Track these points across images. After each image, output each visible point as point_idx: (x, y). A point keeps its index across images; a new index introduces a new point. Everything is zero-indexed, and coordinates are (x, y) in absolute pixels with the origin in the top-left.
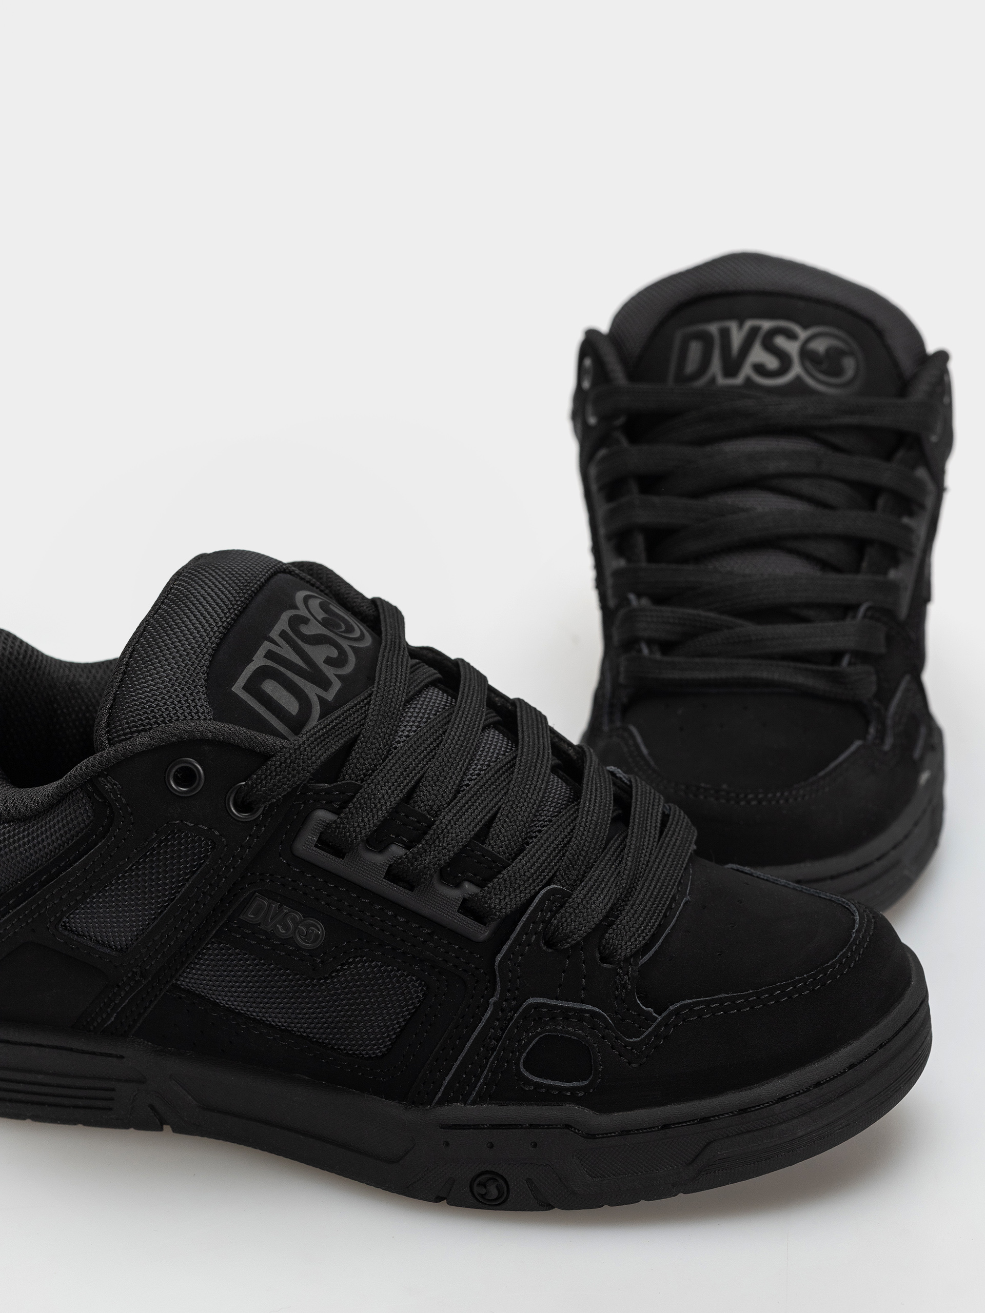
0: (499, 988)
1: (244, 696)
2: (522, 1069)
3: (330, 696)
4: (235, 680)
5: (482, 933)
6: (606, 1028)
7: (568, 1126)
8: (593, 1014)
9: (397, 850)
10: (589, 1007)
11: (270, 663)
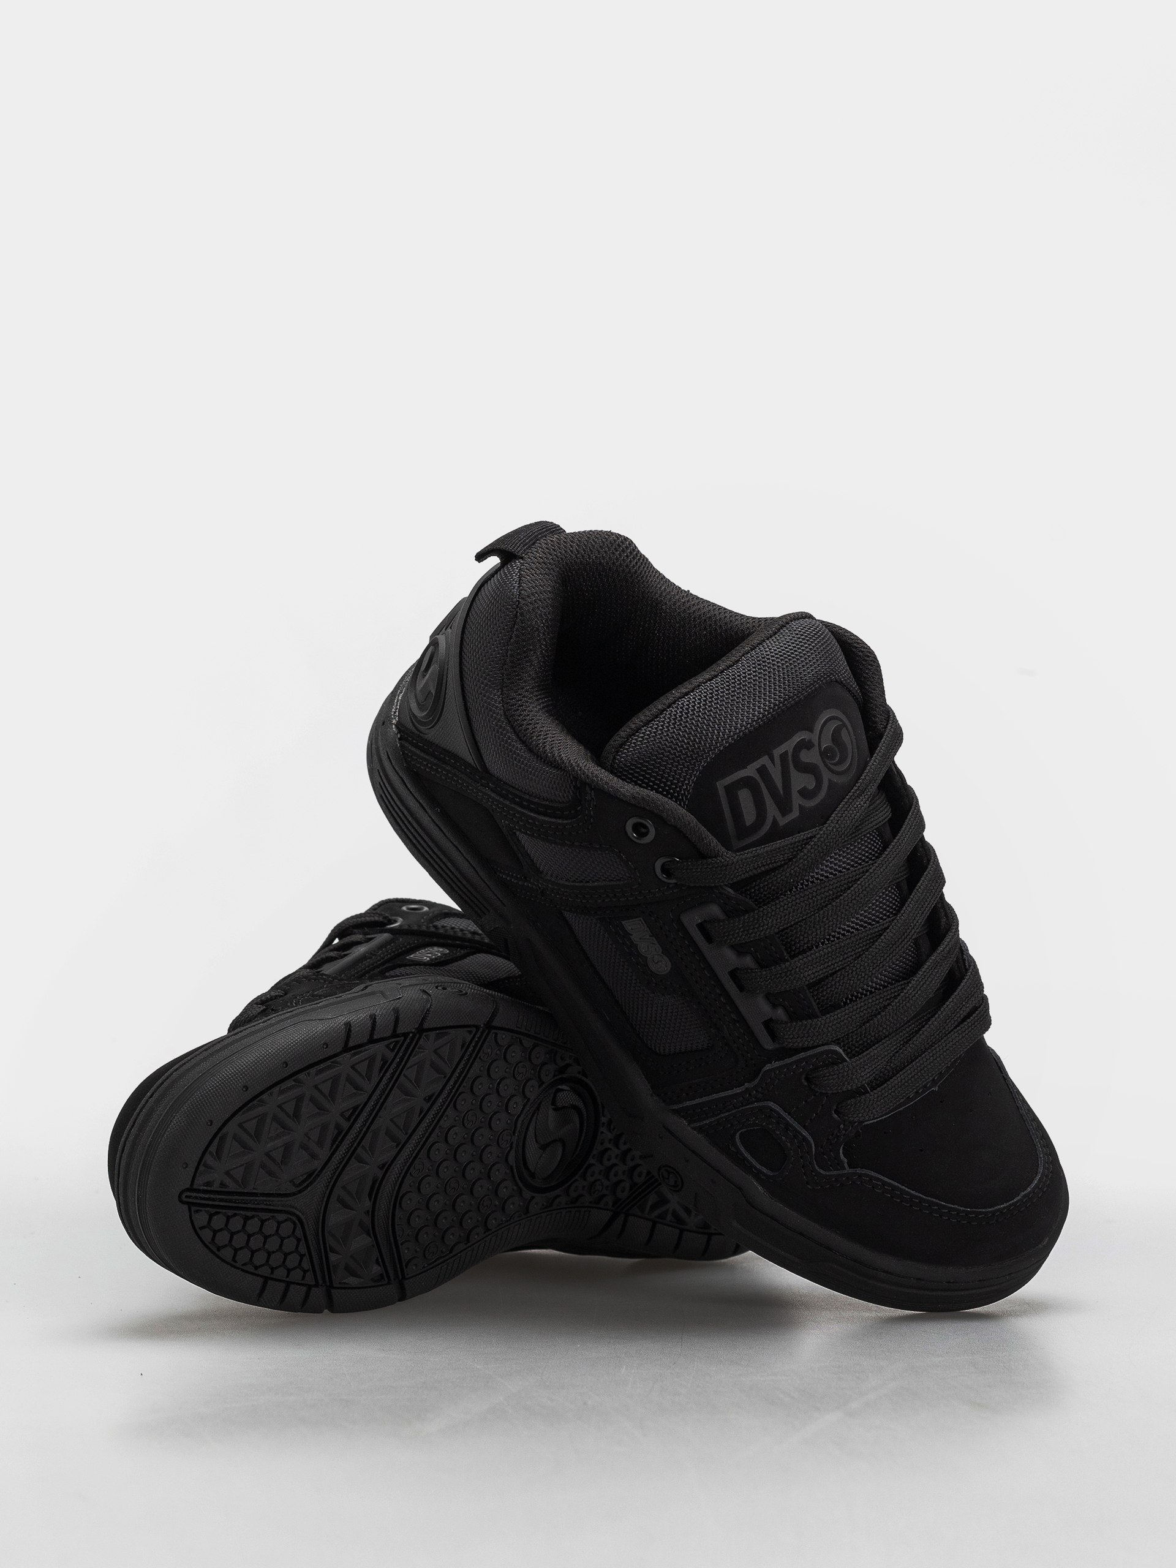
0: (757, 1081)
1: (722, 793)
2: (738, 1135)
3: (782, 822)
4: (723, 776)
5: (768, 1044)
6: (807, 1153)
7: (740, 1188)
8: (804, 1139)
9: (748, 961)
10: (805, 1133)
11: (757, 777)
